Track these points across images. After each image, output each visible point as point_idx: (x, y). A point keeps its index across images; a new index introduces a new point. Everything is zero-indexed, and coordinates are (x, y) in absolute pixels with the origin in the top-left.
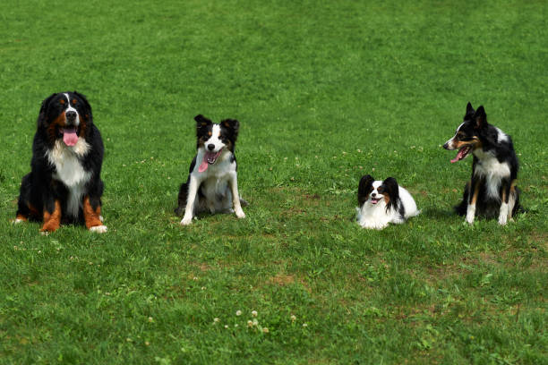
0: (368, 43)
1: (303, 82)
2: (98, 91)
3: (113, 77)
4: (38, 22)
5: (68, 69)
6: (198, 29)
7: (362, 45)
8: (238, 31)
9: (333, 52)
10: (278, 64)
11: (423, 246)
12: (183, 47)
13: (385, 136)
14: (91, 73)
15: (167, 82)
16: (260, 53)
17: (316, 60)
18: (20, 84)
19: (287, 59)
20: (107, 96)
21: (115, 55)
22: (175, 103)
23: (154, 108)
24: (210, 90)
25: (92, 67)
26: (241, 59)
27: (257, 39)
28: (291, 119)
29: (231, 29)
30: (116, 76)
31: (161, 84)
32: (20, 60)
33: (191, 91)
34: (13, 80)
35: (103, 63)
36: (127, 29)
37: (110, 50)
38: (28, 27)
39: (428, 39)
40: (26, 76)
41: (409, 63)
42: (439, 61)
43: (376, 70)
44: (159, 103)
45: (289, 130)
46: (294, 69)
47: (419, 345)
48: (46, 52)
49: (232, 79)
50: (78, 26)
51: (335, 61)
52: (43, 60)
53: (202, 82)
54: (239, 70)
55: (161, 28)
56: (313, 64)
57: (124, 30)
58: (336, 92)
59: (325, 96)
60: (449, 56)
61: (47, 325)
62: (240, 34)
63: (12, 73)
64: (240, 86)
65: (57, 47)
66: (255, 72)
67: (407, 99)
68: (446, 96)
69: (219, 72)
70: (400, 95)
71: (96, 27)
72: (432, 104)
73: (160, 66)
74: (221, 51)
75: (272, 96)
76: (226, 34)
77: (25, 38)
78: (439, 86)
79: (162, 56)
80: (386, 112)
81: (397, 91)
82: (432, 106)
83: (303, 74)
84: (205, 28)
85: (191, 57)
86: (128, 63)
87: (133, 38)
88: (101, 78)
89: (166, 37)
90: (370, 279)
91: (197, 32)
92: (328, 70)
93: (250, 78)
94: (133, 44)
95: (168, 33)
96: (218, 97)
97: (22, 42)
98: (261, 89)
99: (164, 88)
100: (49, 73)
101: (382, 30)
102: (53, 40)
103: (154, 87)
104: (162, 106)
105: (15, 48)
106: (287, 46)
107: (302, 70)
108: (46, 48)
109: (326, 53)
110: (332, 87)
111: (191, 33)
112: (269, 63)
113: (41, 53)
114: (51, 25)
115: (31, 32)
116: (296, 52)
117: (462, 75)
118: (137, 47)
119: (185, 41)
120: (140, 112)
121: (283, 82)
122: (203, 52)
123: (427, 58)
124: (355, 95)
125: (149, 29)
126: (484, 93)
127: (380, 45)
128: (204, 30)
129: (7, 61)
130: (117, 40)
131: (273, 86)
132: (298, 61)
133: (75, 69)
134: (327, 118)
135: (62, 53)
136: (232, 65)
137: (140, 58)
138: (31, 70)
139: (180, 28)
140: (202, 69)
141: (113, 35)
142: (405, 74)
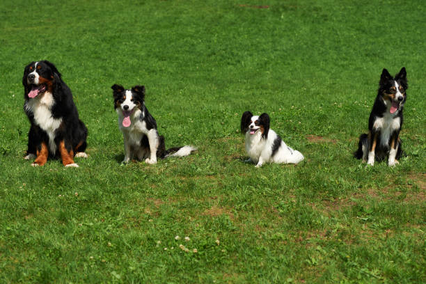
0: (316, 18)
1: (263, 50)
2: (106, 60)
3: (118, 49)
4: (64, 6)
5: (85, 43)
6: (186, 10)
7: (312, 20)
8: (216, 11)
9: (289, 26)
10: (246, 36)
11: (326, 184)
12: (174, 24)
13: (318, 94)
14: (102, 46)
15: (159, 52)
16: (233, 27)
17: (275, 32)
18: (48, 55)
19: (254, 31)
20: (113, 63)
21: (121, 31)
22: (163, 68)
23: (147, 73)
24: (192, 57)
25: (104, 40)
26: (217, 33)
27: (231, 16)
28: (249, 80)
29: (212, 9)
30: (121, 48)
31: (155, 53)
32: (49, 36)
33: (177, 58)
34: (43, 52)
35: (111, 37)
36: (132, 10)
37: (118, 27)
38: (56, 10)
39: (363, 15)
40: (52, 48)
41: (347, 34)
42: (370, 31)
43: (321, 39)
44: (151, 69)
45: (246, 89)
46: (258, 39)
47: (309, 262)
48: (69, 29)
49: (209, 48)
50: (95, 8)
51: (289, 33)
52: (67, 35)
53: (187, 51)
54: (215, 41)
55: (157, 9)
56: (273, 35)
57: (129, 11)
58: (288, 58)
59: (279, 61)
60: (378, 28)
61: (34, 249)
62: (218, 13)
63: (42, 47)
64: (215, 54)
65: (78, 25)
66: (228, 43)
67: (342, 62)
68: (372, 61)
69: (199, 43)
70: (337, 59)
71: (108, 9)
72: (361, 66)
73: (155, 39)
74: (203, 26)
75: (239, 62)
76: (208, 13)
77: (54, 19)
78: (368, 52)
79: (158, 31)
80: (324, 74)
81: (335, 57)
82: (361, 68)
83: (265, 44)
84: (191, 8)
85: (180, 32)
86: (131, 37)
87: (136, 17)
88: (109, 49)
89: (161, 16)
90: (281, 211)
91: (185, 12)
92: (284, 41)
93: (224, 48)
94: (136, 22)
95: (163, 13)
96: (197, 63)
97: (52, 22)
98: (231, 56)
99: (157, 56)
100: (70, 46)
101: (327, 8)
102: (74, 19)
103: (149, 56)
104: (153, 71)
105: (44, 27)
106: (253, 21)
107: (264, 40)
108: (69, 26)
109: (283, 27)
110: (286, 54)
111: (181, 13)
112: (239, 35)
113: (66, 30)
114: (73, 8)
115: (59, 13)
116: (260, 26)
117: (387, 43)
118: (138, 24)
119: (176, 18)
120: (137, 76)
121: (248, 51)
122: (189, 28)
123: (361, 30)
124: (303, 60)
125: (148, 10)
126: (401, 57)
127: (325, 20)
128: (190, 10)
129: (40, 36)
130: (123, 20)
131: (240, 53)
132: (262, 33)
133: (90, 42)
134: (277, 79)
135: (81, 30)
136: (210, 37)
137: (140, 33)
138: (57, 44)
139: (172, 9)
140: (187, 41)
141: (121, 15)
142: (342, 43)
